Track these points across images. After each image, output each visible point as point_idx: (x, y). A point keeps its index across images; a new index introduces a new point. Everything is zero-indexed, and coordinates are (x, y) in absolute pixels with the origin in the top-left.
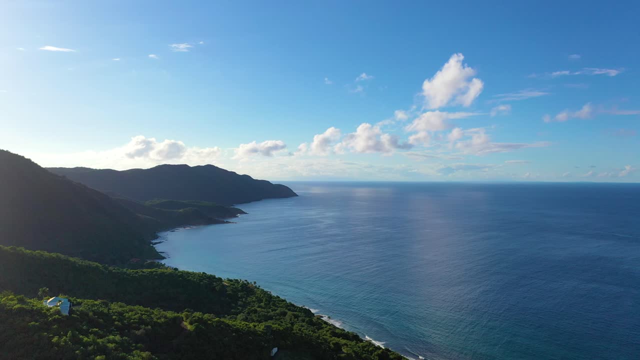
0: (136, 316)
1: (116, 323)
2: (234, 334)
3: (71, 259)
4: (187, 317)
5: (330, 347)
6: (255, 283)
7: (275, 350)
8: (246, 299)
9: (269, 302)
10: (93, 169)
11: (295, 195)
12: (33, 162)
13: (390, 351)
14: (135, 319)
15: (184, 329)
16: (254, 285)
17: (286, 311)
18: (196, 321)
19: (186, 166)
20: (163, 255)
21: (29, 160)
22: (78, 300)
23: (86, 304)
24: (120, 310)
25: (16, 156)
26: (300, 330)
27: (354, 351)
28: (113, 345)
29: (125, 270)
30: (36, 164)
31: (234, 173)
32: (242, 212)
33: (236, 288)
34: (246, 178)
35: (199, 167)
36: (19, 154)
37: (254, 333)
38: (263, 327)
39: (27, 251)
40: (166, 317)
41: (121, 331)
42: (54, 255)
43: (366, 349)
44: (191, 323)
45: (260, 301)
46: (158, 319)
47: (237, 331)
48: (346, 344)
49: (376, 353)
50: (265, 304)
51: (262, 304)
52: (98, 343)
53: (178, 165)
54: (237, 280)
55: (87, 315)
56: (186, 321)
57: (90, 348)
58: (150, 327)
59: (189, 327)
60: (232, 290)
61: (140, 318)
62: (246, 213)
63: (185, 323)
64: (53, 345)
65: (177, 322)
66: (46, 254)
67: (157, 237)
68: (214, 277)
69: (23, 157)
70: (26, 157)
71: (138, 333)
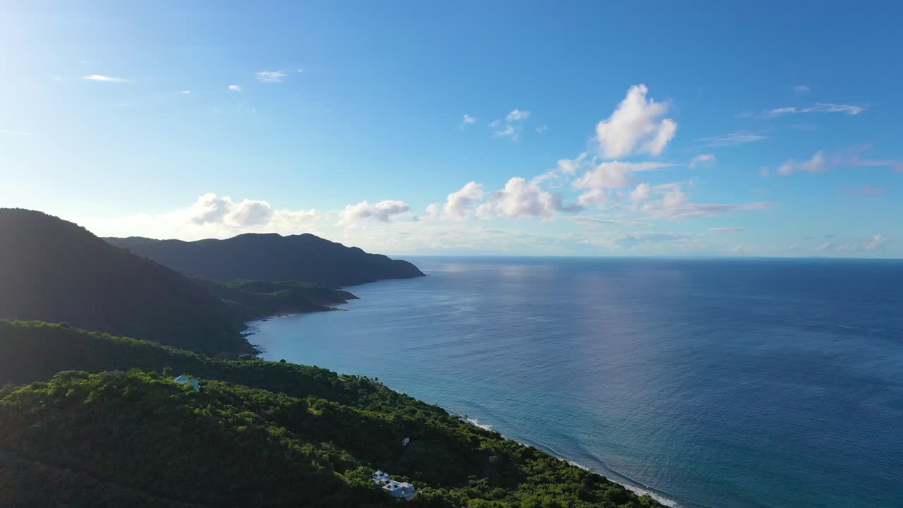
0: (262, 398)
1: (245, 402)
2: (363, 421)
3: (163, 347)
4: (313, 402)
5: (466, 441)
6: (377, 379)
7: (407, 440)
8: (367, 397)
9: (395, 400)
10: (152, 240)
11: (421, 274)
12: (88, 232)
13: (536, 450)
14: (261, 400)
15: (310, 414)
16: (376, 382)
17: (416, 409)
18: (322, 406)
19: (276, 235)
20: (258, 349)
21: (83, 229)
22: (203, 381)
23: (212, 384)
24: (245, 391)
25: (67, 223)
26: (433, 422)
27: (494, 448)
28: (251, 419)
29: (225, 361)
30: (92, 234)
31: (339, 245)
32: (354, 297)
33: (354, 384)
34: (356, 252)
35: (293, 237)
36: (71, 221)
37: (384, 422)
38: (392, 417)
39: (114, 337)
40: (291, 401)
41: (252, 408)
42: (143, 342)
43: (507, 446)
44: (317, 409)
45: (384, 398)
46: (284, 402)
47: (366, 418)
48: (484, 440)
49: (518, 450)
50: (390, 402)
51: (387, 402)
52: (237, 417)
53: (266, 234)
54: (355, 376)
55: (217, 393)
56: (311, 407)
57: (230, 420)
58: (278, 408)
59: (315, 412)
60: (350, 386)
61: (267, 399)
62: (358, 298)
63: (310, 409)
64: (196, 416)
65: (302, 407)
66: (134, 340)
67: (246, 328)
68: (328, 371)
69: (75, 224)
70: (79, 225)
71: (269, 412)
